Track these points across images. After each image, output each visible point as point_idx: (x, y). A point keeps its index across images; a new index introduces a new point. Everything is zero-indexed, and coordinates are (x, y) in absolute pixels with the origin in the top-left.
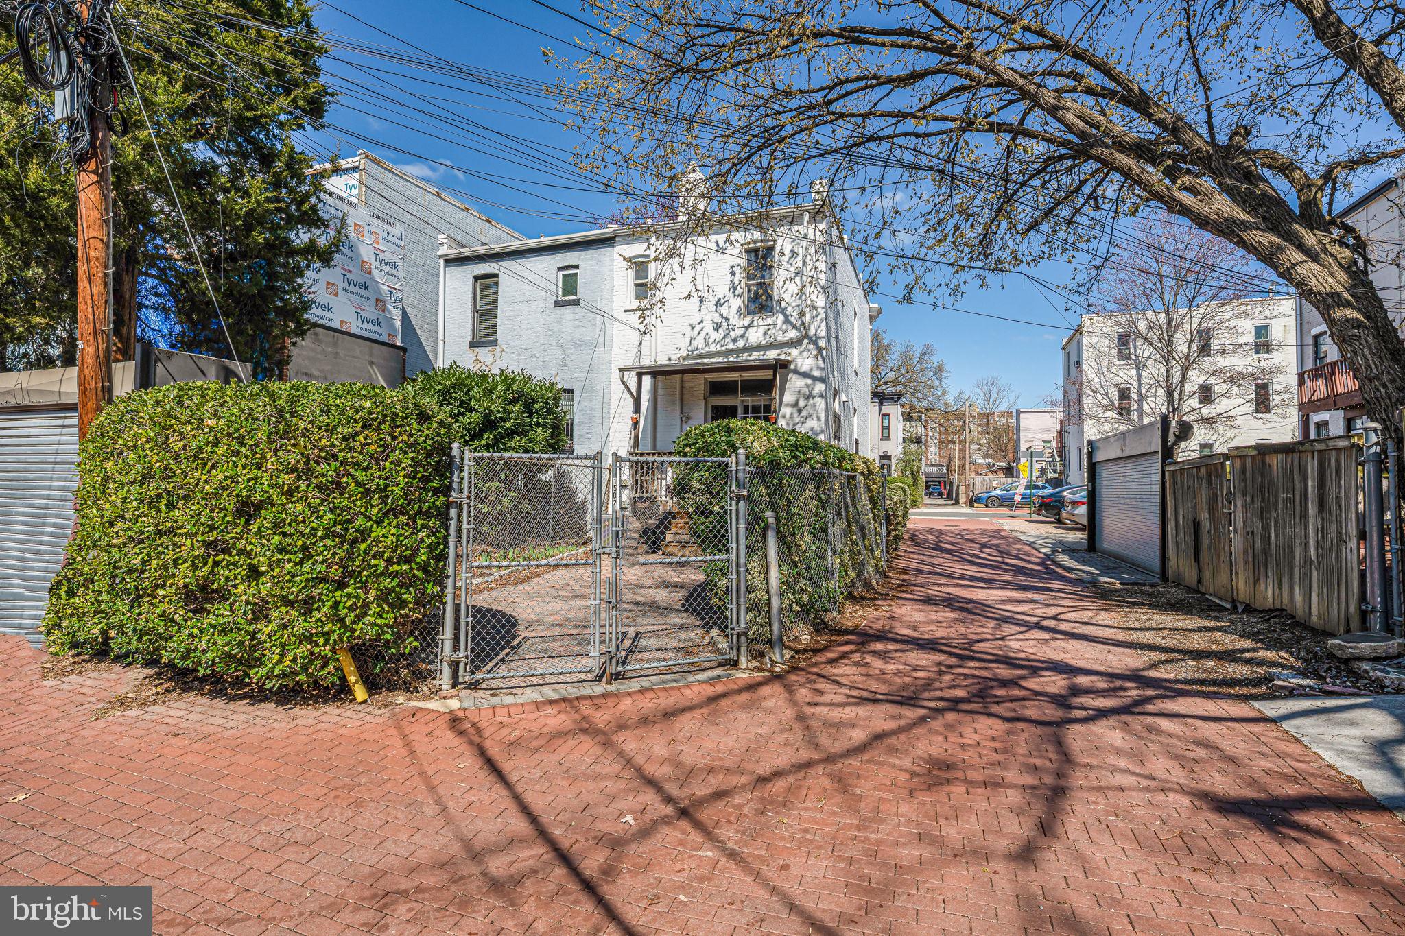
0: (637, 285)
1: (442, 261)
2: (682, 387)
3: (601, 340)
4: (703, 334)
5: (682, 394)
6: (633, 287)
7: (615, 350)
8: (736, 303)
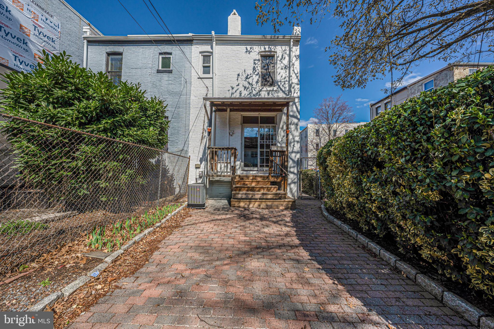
0: (204, 67)
1: (85, 41)
2: (230, 118)
3: (184, 92)
4: (238, 92)
5: (230, 121)
6: (202, 68)
7: (192, 97)
8: (256, 78)
